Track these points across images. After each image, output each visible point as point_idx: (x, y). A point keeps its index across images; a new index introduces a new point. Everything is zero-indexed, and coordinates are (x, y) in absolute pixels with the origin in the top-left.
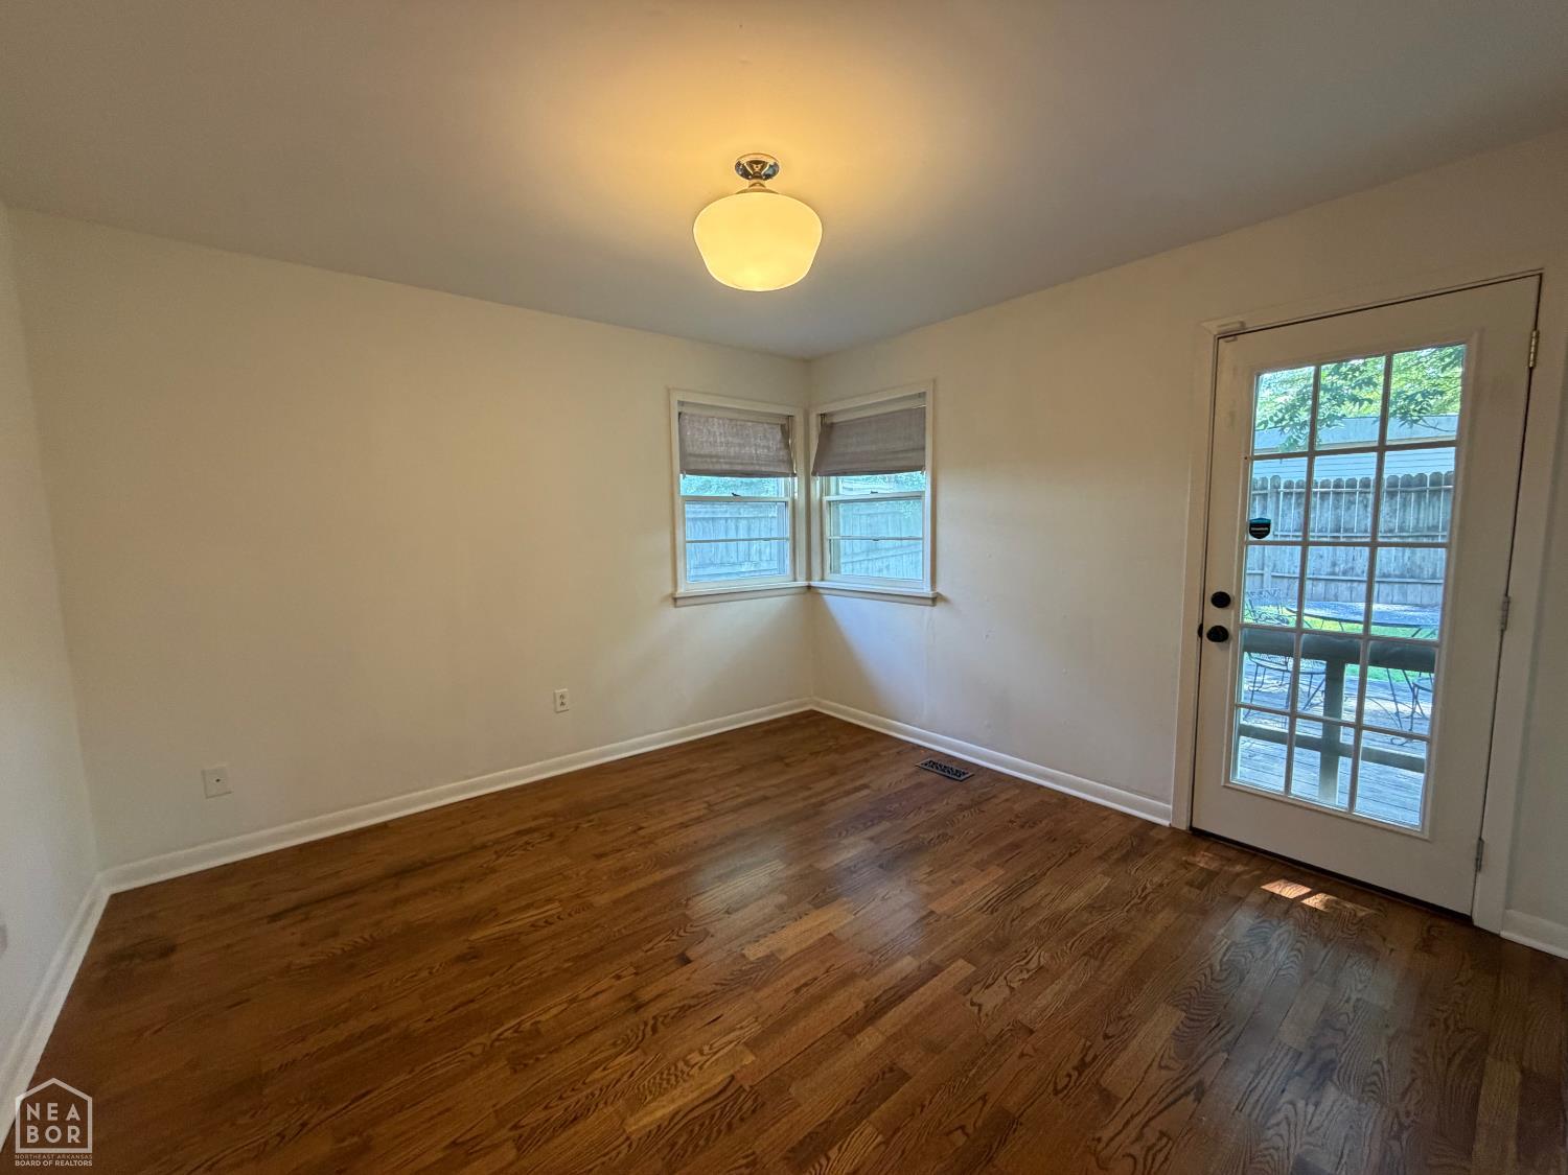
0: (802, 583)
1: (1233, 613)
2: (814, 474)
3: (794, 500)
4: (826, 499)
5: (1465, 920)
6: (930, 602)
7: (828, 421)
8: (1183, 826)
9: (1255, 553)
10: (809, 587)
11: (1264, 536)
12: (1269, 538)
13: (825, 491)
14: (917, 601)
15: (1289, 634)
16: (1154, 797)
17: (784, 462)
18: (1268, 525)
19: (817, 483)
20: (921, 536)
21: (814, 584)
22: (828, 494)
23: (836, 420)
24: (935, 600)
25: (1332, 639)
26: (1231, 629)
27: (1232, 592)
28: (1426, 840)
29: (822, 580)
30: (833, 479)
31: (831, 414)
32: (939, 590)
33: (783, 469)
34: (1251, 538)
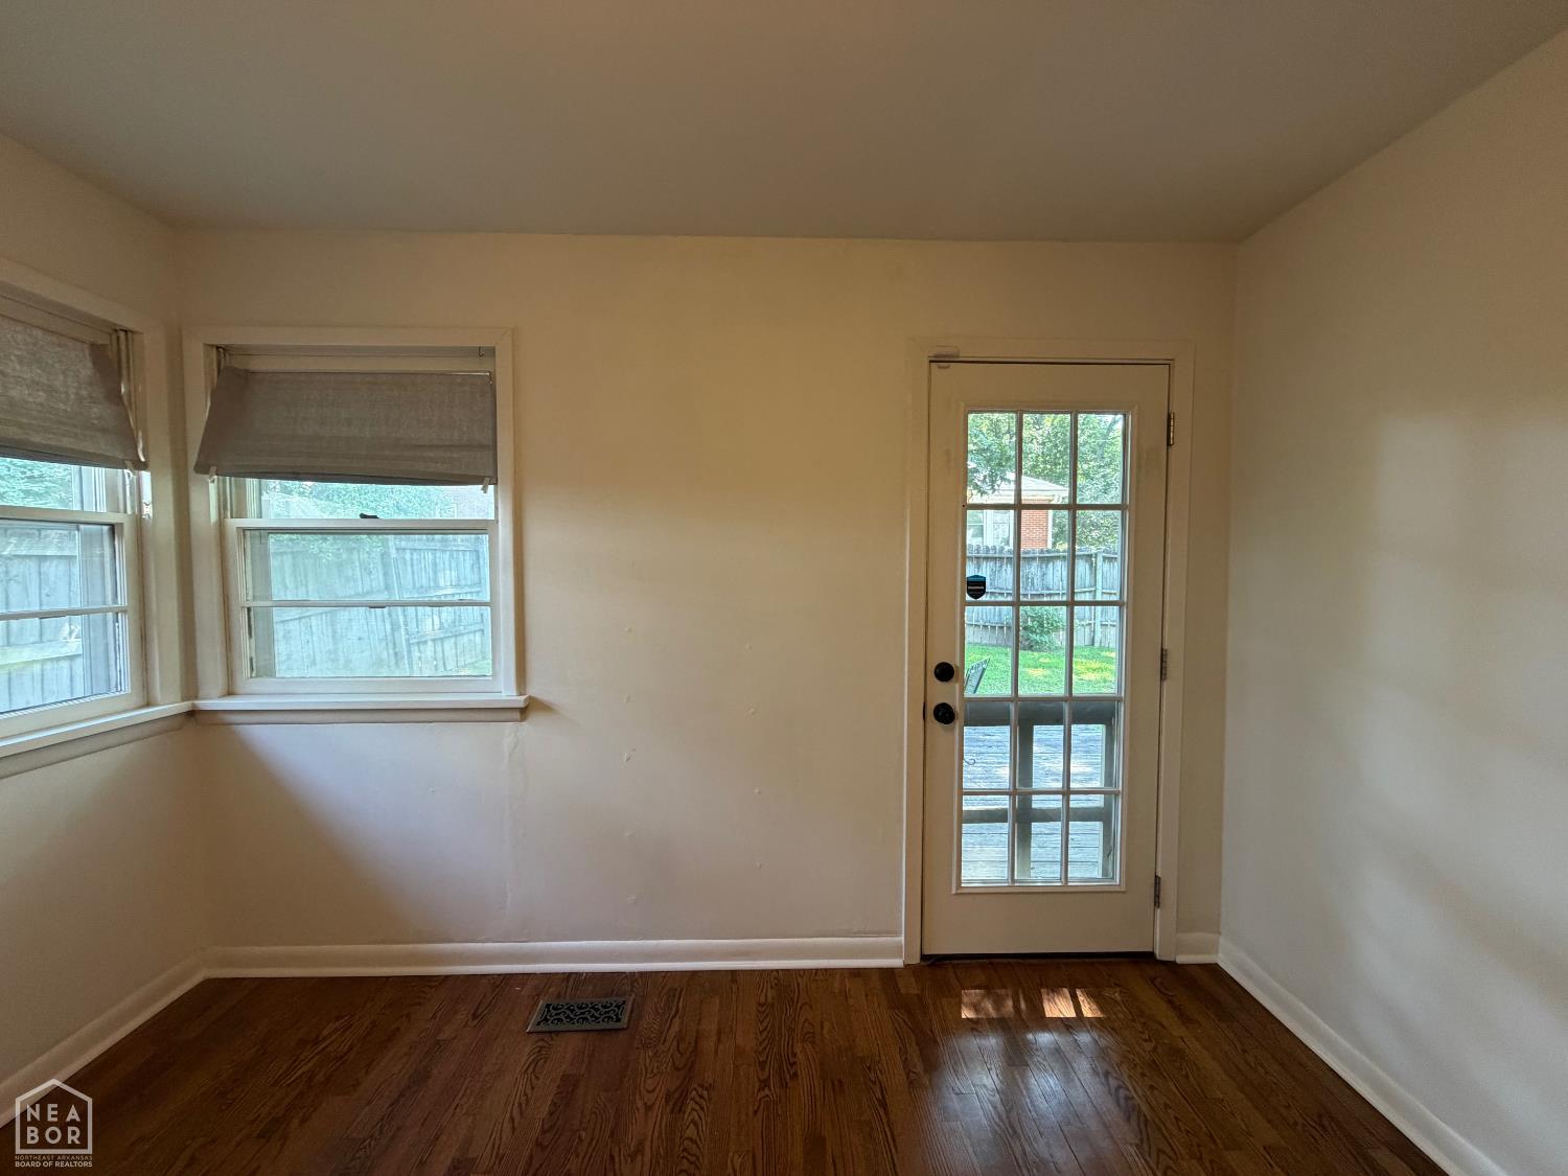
0: (169, 706)
1: (957, 686)
2: (203, 468)
3: (139, 521)
4: (234, 524)
5: (1148, 957)
6: (517, 715)
7: (238, 363)
8: (916, 960)
9: (973, 613)
10: (192, 714)
11: (981, 595)
12: (984, 598)
13: (232, 506)
14: (489, 716)
15: (1006, 704)
16: (879, 934)
17: (104, 431)
18: (983, 583)
19: (208, 494)
20: (488, 599)
21: (206, 704)
22: (241, 514)
23: (257, 364)
24: (523, 712)
25: (1042, 705)
26: (957, 706)
27: (955, 663)
28: (1124, 892)
29: (230, 693)
30: (251, 483)
31: (245, 351)
32: (534, 690)
33: (102, 446)
34: (968, 598)
